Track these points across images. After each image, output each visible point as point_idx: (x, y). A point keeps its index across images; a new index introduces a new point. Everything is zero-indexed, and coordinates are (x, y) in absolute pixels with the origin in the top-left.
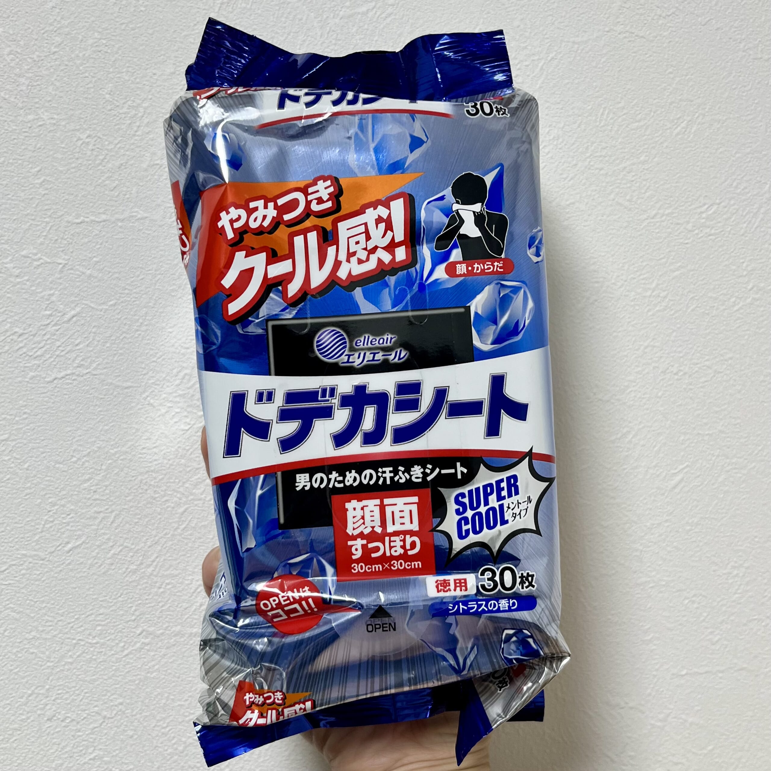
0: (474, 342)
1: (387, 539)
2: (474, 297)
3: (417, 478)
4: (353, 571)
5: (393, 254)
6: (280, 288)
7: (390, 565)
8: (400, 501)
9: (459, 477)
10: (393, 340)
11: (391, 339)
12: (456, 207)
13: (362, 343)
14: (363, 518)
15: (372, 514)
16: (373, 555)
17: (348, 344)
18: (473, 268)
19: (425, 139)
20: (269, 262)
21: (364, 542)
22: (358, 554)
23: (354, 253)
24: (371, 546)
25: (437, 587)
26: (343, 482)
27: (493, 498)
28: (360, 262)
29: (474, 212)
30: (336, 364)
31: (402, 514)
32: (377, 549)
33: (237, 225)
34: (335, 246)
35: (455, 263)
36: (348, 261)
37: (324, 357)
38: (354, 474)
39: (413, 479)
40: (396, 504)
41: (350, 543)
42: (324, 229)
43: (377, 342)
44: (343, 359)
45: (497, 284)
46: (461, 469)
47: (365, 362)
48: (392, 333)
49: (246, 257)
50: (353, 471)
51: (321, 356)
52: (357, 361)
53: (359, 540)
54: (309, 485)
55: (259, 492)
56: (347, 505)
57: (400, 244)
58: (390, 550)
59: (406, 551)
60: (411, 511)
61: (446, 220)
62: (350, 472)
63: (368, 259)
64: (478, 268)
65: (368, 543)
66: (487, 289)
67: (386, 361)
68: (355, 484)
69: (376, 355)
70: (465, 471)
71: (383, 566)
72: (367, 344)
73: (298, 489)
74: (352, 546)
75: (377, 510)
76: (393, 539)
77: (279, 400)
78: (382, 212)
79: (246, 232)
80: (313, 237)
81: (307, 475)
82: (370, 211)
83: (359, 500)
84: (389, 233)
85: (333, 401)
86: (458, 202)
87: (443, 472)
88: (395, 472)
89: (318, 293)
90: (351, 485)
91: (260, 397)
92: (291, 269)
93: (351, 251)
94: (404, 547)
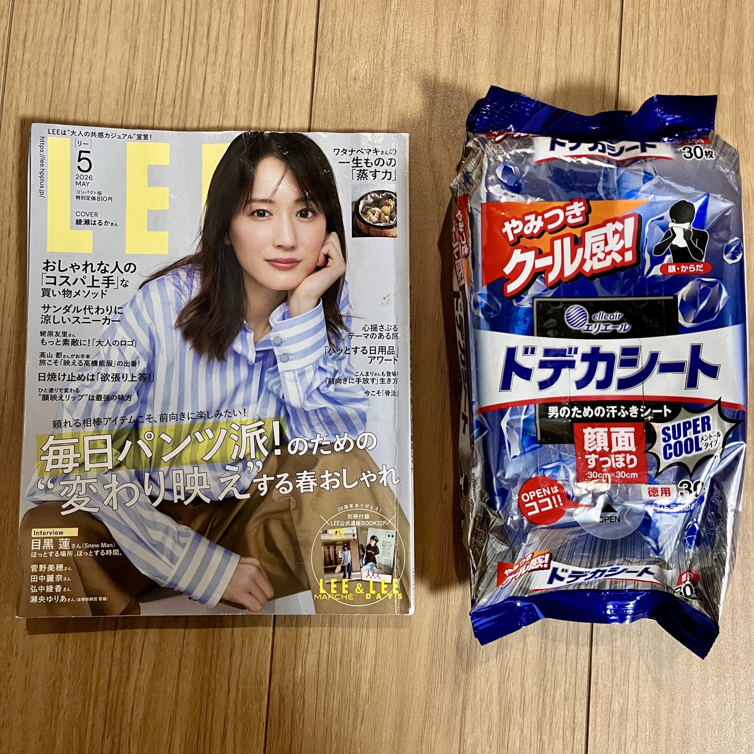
8: (622, 431)
20: (536, 258)
31: (623, 439)
57: (628, 249)
63: (605, 259)
83: (593, 427)
88: (619, 409)
89: (569, 281)
91: (526, 351)
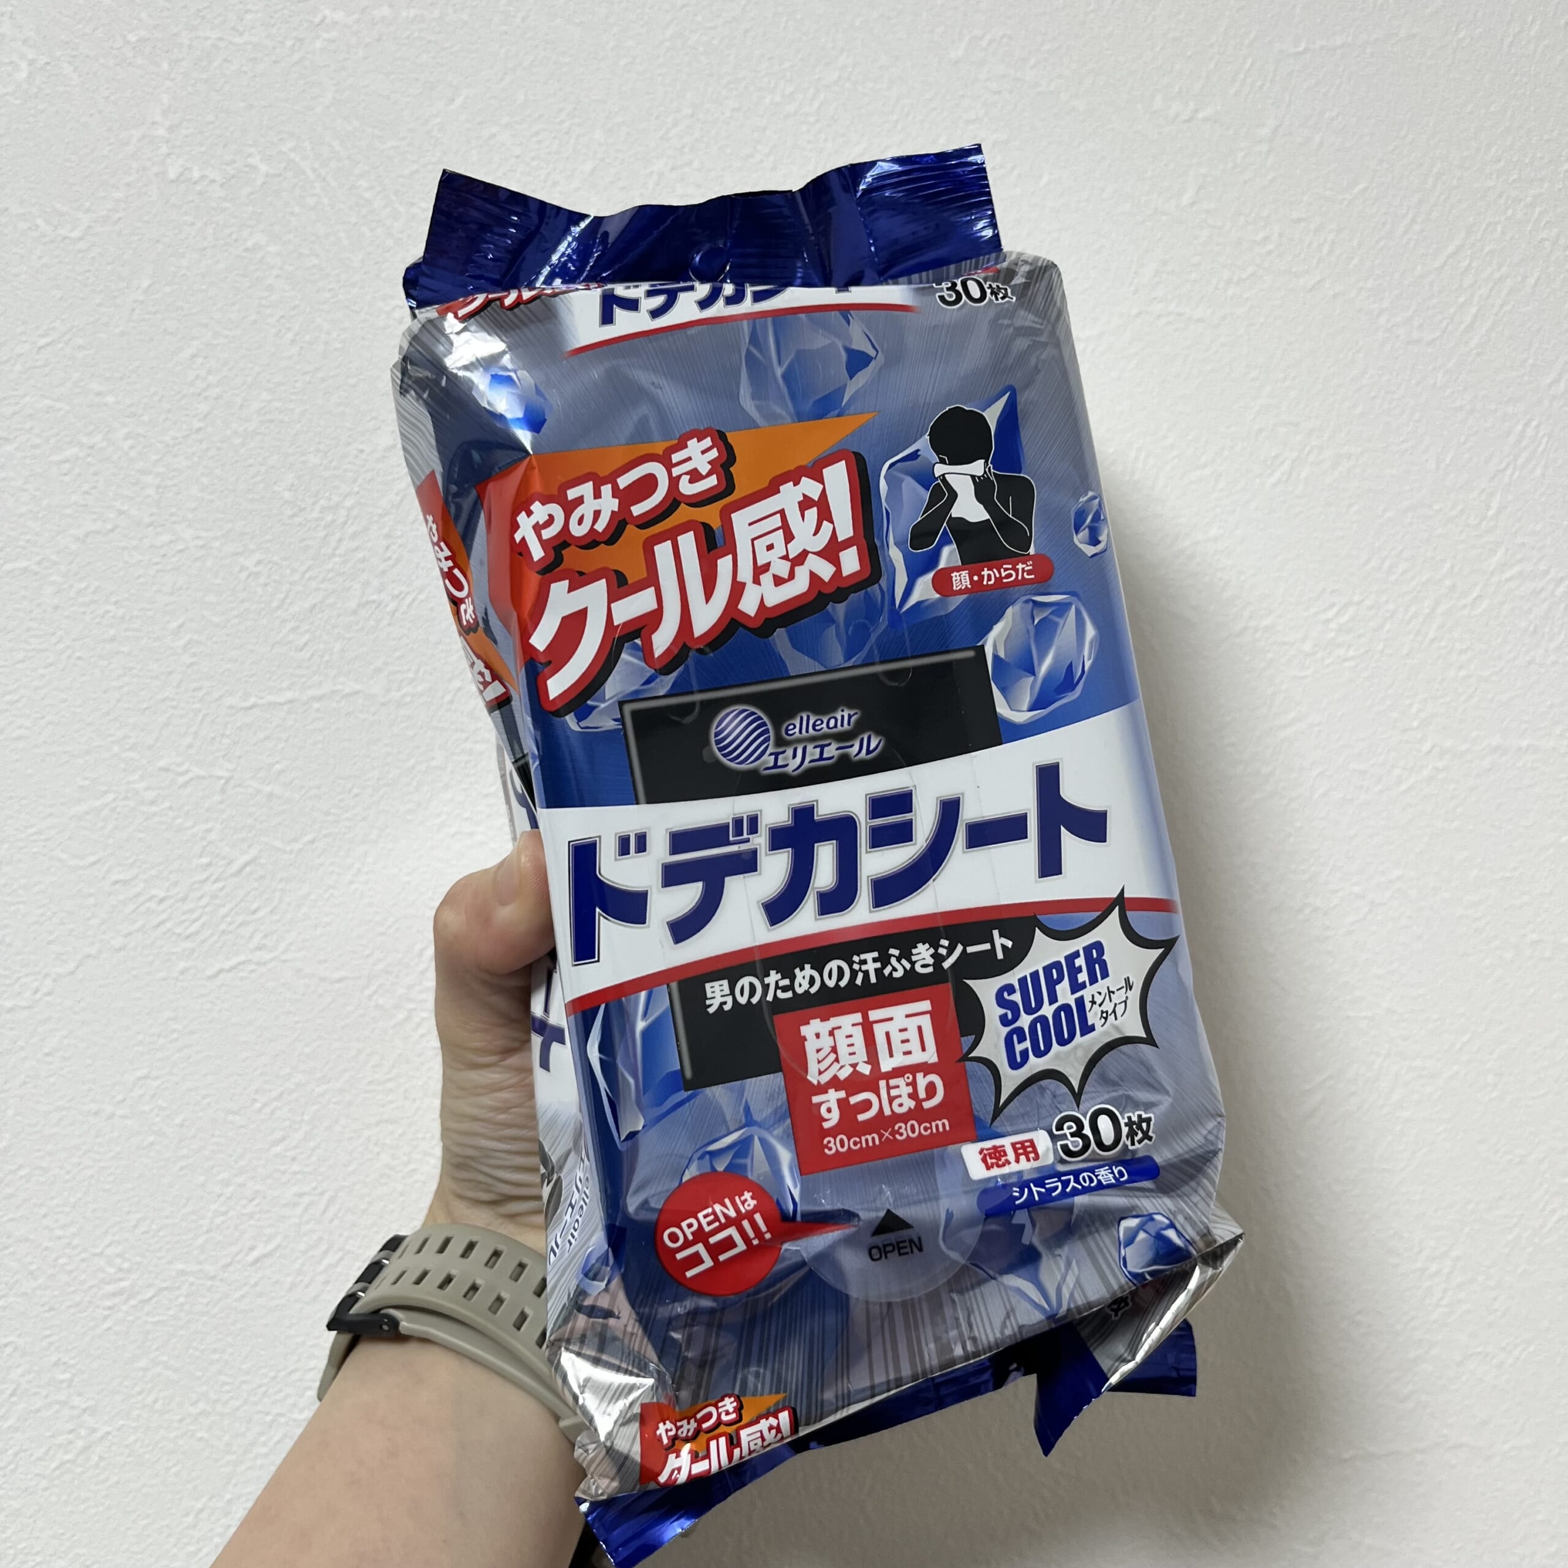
0: (998, 710)
1: (882, 1084)
3: (924, 966)
5: (836, 562)
10: (853, 719)
11: (850, 717)
12: (939, 469)
13: (797, 730)
14: (834, 1050)
15: (850, 1040)
16: (862, 1117)
17: (772, 734)
18: (981, 577)
19: (872, 353)
21: (842, 1094)
23: (766, 567)
24: (854, 1100)
25: (984, 1160)
26: (790, 988)
28: (778, 581)
30: (754, 772)
32: (866, 1105)
33: (547, 534)
35: (949, 571)
36: (757, 581)
39: (918, 969)
40: (891, 1019)
43: (824, 725)
44: (766, 762)
45: (1027, 602)
48: (850, 707)
49: (570, 590)
51: (724, 760)
52: (792, 763)
53: (832, 1091)
54: (729, 1000)
58: (891, 1103)
59: (919, 1102)
60: (920, 1028)
64: (989, 576)
65: (849, 1095)
66: (1010, 611)
69: (826, 749)
72: (807, 731)
74: (821, 1104)
75: (858, 1032)
76: (892, 1082)
78: (810, 487)
80: (688, 542)
81: (725, 983)
84: (826, 525)
86: (942, 461)
92: (654, 606)
93: (760, 563)
94: (914, 1096)
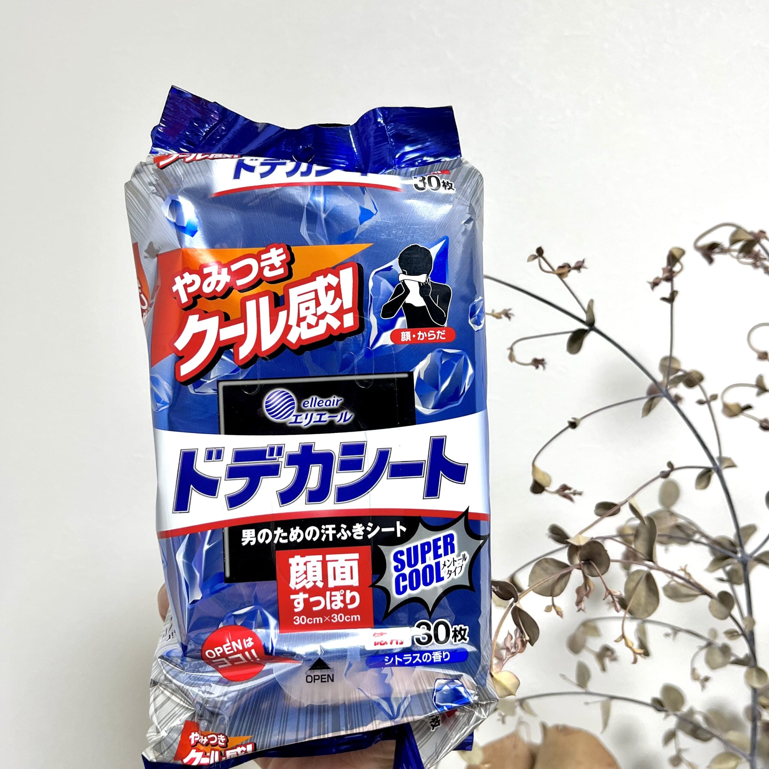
2: (417, 363)
4: (295, 623)
6: (232, 350)
7: (331, 618)
9: (399, 535)
22: (299, 607)
27: (430, 556)
29: (419, 283)
34: (286, 312)
37: (273, 417)
38: (298, 530)
41: (292, 597)
42: (275, 294)
46: (400, 528)
47: (312, 423)
50: (298, 528)
55: (206, 547)
56: (291, 561)
61: (393, 290)
62: (295, 529)
67: (332, 422)
68: (299, 540)
70: (404, 529)
71: (324, 619)
73: (244, 544)
77: (228, 459)
79: (199, 296)
82: (320, 279)
85: (280, 460)
87: (384, 530)
90: (295, 541)
